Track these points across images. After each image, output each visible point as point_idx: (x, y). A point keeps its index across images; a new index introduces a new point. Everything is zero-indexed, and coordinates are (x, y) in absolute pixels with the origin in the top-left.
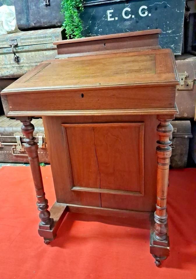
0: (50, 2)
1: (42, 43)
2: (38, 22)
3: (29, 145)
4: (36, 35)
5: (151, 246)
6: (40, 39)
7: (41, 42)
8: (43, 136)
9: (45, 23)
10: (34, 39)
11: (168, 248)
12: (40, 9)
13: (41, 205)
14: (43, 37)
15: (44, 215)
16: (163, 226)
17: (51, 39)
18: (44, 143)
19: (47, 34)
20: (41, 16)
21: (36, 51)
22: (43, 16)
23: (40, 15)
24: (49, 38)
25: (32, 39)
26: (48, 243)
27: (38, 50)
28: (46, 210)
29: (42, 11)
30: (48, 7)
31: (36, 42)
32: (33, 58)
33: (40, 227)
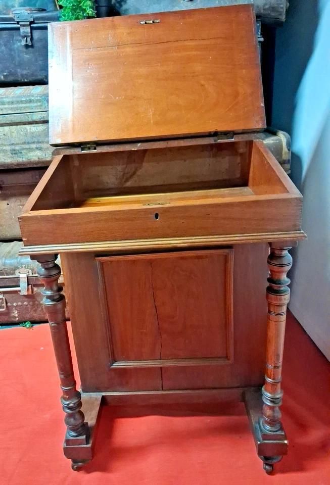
0: (34, 41)
1: (25, 112)
2: (11, 74)
3: (53, 300)
4: (12, 97)
5: (259, 443)
6: (19, 104)
7: (21, 110)
8: (28, 274)
9: (25, 76)
10: (9, 104)
11: (286, 442)
12: (15, 53)
13: (70, 403)
14: (25, 101)
15: (75, 419)
16: (277, 409)
17: (41, 106)
18: (30, 286)
19: (33, 96)
20: (17, 63)
21: (12, 125)
22: (20, 65)
23: (15, 62)
24: (36, 102)
25: (5, 104)
26: (78, 469)
27: (17, 124)
28: (77, 410)
29: (19, 56)
30: (30, 49)
31: (12, 109)
32: (6, 137)
33: (68, 442)
